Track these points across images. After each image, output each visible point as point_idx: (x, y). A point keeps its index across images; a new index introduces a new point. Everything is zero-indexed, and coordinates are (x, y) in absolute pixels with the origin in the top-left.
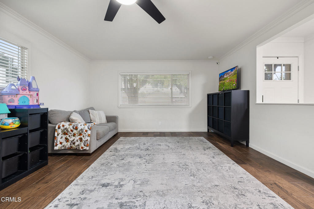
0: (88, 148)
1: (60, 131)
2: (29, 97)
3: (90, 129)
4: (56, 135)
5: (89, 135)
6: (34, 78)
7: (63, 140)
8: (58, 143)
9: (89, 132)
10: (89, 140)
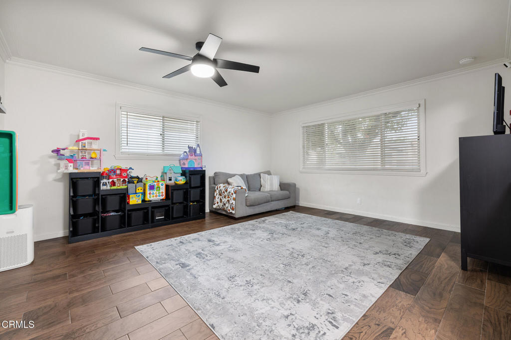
0: (234, 212)
1: (217, 191)
2: (194, 161)
3: (235, 193)
4: (215, 195)
5: (234, 198)
6: (198, 145)
7: (219, 201)
8: (216, 202)
9: (234, 196)
10: (234, 203)
